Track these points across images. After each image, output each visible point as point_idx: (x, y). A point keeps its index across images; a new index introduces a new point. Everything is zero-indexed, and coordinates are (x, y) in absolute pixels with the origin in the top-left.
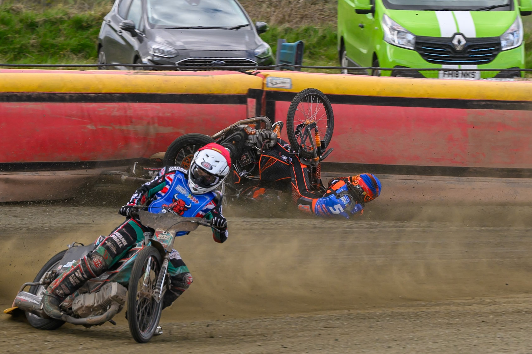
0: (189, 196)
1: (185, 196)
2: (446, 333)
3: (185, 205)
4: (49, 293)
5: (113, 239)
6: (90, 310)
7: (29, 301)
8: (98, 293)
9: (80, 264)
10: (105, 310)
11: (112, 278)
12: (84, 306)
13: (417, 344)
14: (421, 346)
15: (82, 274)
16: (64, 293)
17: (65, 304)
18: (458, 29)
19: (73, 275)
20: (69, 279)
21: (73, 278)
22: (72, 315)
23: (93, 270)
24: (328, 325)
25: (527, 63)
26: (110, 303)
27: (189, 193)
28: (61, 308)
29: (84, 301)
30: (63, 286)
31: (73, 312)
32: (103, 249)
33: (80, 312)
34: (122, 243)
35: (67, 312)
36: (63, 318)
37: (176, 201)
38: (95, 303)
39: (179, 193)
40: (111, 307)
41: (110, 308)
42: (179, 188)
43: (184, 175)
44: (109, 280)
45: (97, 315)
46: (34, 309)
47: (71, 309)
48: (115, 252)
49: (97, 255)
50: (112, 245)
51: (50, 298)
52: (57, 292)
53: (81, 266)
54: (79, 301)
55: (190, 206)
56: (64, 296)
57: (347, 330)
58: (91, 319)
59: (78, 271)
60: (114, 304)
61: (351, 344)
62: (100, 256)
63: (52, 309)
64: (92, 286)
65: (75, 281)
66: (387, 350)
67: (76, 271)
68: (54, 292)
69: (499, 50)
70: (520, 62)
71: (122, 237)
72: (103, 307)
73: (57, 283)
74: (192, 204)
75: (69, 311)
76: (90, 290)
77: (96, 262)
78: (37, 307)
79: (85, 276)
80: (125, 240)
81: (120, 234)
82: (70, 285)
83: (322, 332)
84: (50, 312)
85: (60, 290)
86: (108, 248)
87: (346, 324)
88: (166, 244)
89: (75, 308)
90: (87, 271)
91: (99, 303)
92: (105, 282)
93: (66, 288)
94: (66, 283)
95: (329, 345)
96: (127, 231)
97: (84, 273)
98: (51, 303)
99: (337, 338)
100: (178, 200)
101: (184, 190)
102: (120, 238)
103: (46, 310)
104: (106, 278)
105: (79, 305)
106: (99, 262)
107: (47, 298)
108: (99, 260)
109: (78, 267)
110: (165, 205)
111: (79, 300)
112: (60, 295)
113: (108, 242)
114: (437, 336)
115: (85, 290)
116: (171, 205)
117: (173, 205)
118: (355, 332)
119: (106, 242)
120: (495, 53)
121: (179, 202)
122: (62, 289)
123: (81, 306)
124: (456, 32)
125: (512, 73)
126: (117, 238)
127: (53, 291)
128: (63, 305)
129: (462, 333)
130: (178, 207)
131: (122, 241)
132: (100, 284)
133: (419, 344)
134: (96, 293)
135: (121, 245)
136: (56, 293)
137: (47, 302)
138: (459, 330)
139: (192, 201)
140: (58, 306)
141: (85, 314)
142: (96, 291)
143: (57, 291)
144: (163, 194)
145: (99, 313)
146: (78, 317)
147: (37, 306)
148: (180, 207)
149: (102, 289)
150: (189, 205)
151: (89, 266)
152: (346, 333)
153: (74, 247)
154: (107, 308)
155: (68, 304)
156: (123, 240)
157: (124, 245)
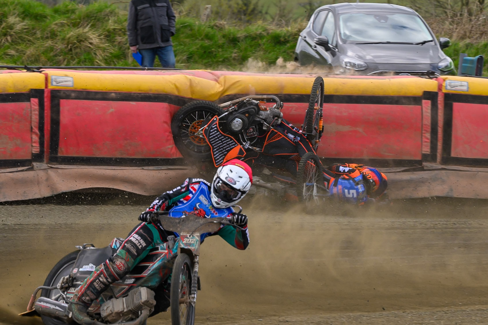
4: (75, 301)
5: (132, 241)
6: (120, 316)
7: (51, 308)
9: (103, 269)
11: (139, 283)
12: (114, 312)
15: (106, 278)
16: (90, 299)
19: (98, 280)
20: (94, 285)
21: (97, 284)
22: (103, 321)
23: (116, 273)
26: (141, 308)
29: (113, 307)
30: (88, 292)
31: (102, 318)
32: (124, 252)
33: (110, 318)
38: (124, 309)
41: (141, 313)
43: (207, 187)
44: (135, 285)
45: (126, 320)
46: (58, 316)
47: (99, 314)
48: (136, 254)
49: (119, 258)
50: (132, 247)
51: (77, 306)
53: (104, 271)
56: (90, 302)
59: (102, 276)
60: (145, 309)
62: (122, 258)
63: (82, 317)
64: (116, 291)
65: (100, 286)
67: (100, 276)
68: (81, 300)
71: (140, 238)
72: (135, 313)
73: (82, 290)
76: (116, 294)
77: (119, 265)
78: (61, 314)
79: (109, 280)
80: (143, 241)
81: (138, 236)
82: (96, 291)
84: (81, 320)
85: (86, 297)
86: (128, 251)
89: (104, 314)
90: (111, 275)
91: (129, 308)
92: (131, 287)
93: (92, 294)
94: (91, 289)
96: (144, 233)
97: (108, 277)
98: (80, 310)
102: (139, 240)
103: (75, 318)
106: (122, 265)
108: (121, 262)
109: (102, 272)
111: (107, 306)
112: (87, 302)
113: (128, 244)
115: (110, 295)
119: (126, 244)
122: (88, 295)
123: (110, 312)
126: (136, 240)
127: (79, 299)
131: (141, 243)
132: (126, 288)
134: (124, 298)
135: (141, 246)
136: (82, 300)
137: (75, 311)
141: (115, 319)
143: (84, 298)
145: (129, 317)
146: (108, 322)
149: (129, 293)
151: (112, 270)
154: (138, 313)
155: (95, 309)
156: (142, 241)
157: (143, 246)
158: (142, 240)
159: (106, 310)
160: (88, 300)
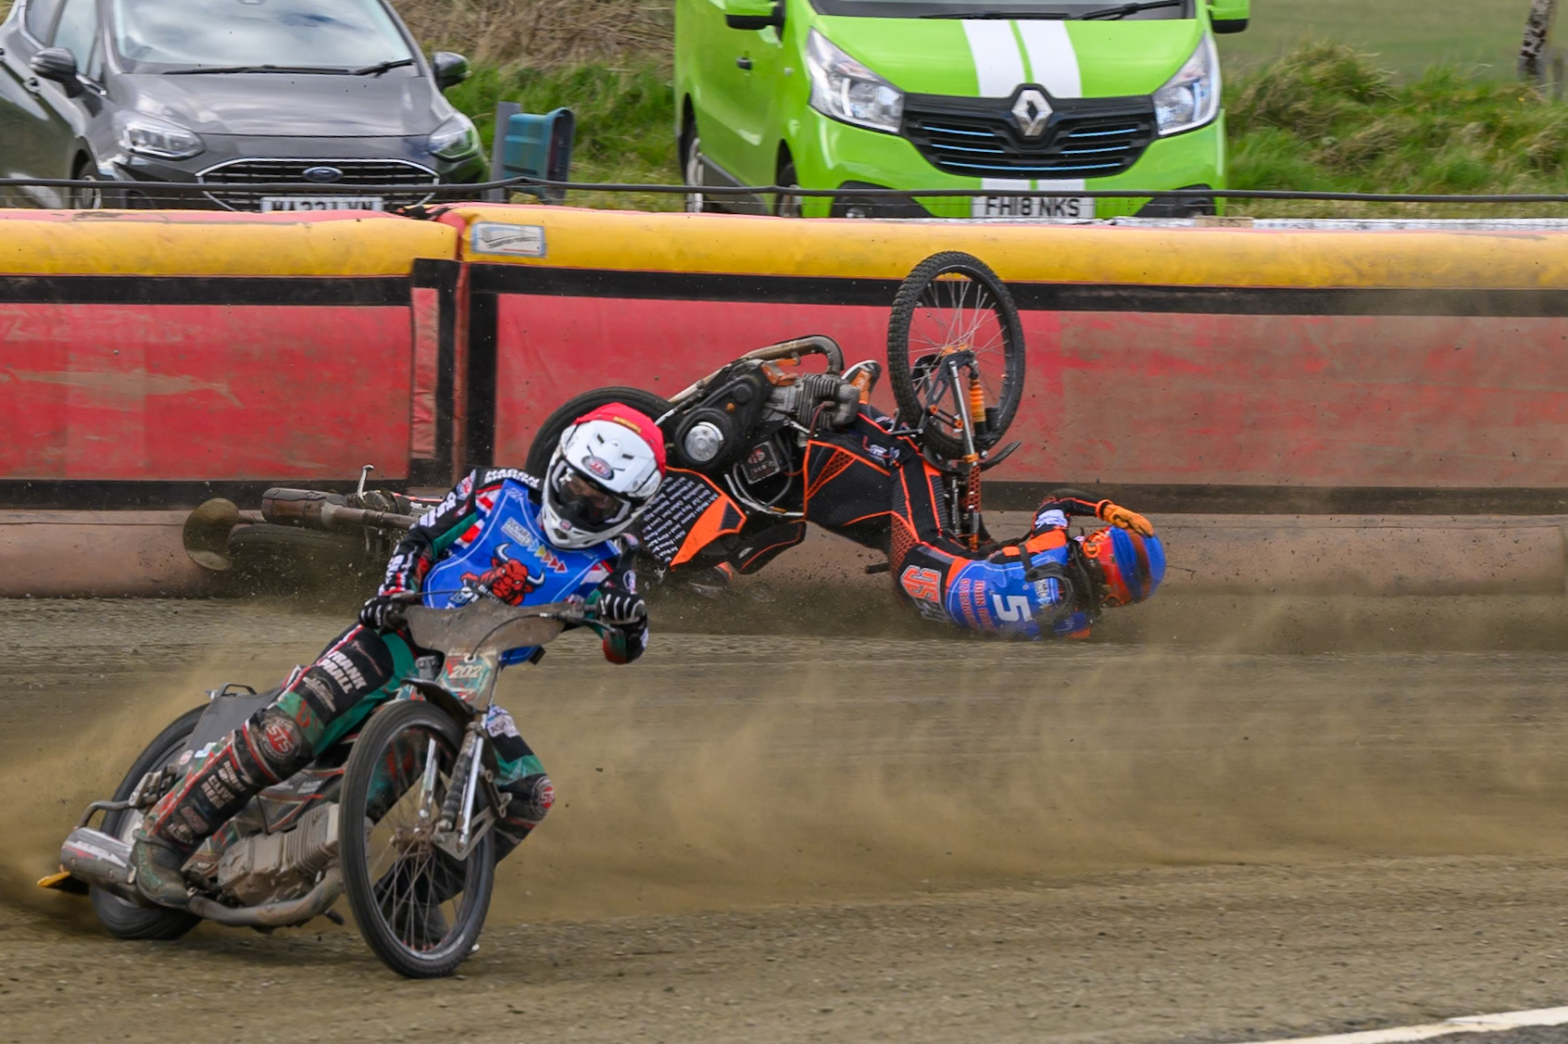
0: (540, 552)
1: (529, 550)
2: (994, 969)
3: (526, 578)
5: (327, 673)
6: (269, 884)
7: (99, 858)
8: (290, 833)
9: (231, 746)
10: (310, 882)
11: (329, 791)
12: (252, 873)
13: (906, 1001)
14: (920, 1007)
16: (193, 831)
17: (200, 865)
18: (1028, 72)
19: (214, 777)
20: (202, 790)
21: (212, 788)
22: (219, 897)
23: (268, 760)
24: (644, 945)
25: (1232, 173)
26: (325, 863)
27: (541, 543)
28: (189, 879)
29: (251, 859)
30: (187, 811)
31: (220, 890)
32: (297, 700)
33: (239, 891)
34: (350, 681)
35: (204, 888)
36: (193, 907)
37: (500, 563)
38: (281, 864)
39: (511, 542)
40: (328, 874)
41: (323, 877)
42: (511, 528)
43: (527, 492)
44: (320, 796)
45: (287, 898)
46: (113, 881)
47: (214, 879)
48: (332, 707)
49: (278, 715)
50: (322, 686)
51: (152, 849)
52: (172, 831)
53: (235, 752)
54: (236, 858)
55: (540, 581)
56: (191, 842)
57: (700, 962)
58: (269, 911)
59: (227, 765)
60: (333, 866)
61: (713, 1002)
62: (288, 718)
63: (160, 882)
64: (272, 812)
65: (220, 796)
66: (820, 1018)
67: (222, 767)
68: (163, 832)
69: (1151, 133)
70: (1211, 169)
71: (350, 663)
72: (305, 875)
73: (170, 806)
74: (549, 575)
75: (207, 887)
76: (269, 823)
77: (277, 736)
78: (119, 875)
79: (248, 778)
80: (358, 674)
81: (344, 657)
83: (625, 966)
84: (156, 890)
85: (180, 824)
86: (310, 697)
87: (698, 942)
88: (471, 691)
89: (225, 877)
90: (250, 764)
91: (294, 863)
92: (311, 803)
93: (196, 817)
94: (194, 801)
95: (647, 1005)
96: (365, 649)
97: (243, 769)
98: (158, 864)
99: (671, 985)
100: (506, 562)
101: (525, 534)
102: (345, 668)
103: (142, 884)
104: (314, 790)
105: (237, 870)
106: (284, 737)
107: (145, 852)
108: (283, 728)
109: (226, 756)
110: (469, 576)
111: (237, 854)
112: (181, 840)
113: (313, 678)
114: (967, 977)
115: (254, 823)
116: (486, 575)
117: (493, 576)
118: (724, 967)
119: (306, 680)
120: (1137, 143)
121: (512, 567)
122: (184, 821)
123: (242, 872)
124: (1023, 81)
125: (1186, 203)
126: (336, 667)
127: (160, 829)
128: (194, 870)
129: (1039, 970)
130: (508, 581)
131: (352, 677)
132: (296, 805)
133: (913, 1002)
134: (286, 836)
135: (350, 687)
136: (168, 833)
137: (145, 863)
138: (1030, 960)
139: (548, 566)
140: (177, 869)
141: (254, 894)
142: (285, 828)
143: (172, 827)
144: (466, 546)
145: (295, 890)
146: (233, 902)
147: (120, 871)
148: (514, 582)
149: (301, 822)
150: (538, 578)
151: (256, 749)
152: (698, 969)
153: (225, 698)
154: (315, 876)
155: (208, 865)
156: (354, 673)
157: (358, 687)
158: (355, 669)
159: (232, 864)
160: (184, 834)
